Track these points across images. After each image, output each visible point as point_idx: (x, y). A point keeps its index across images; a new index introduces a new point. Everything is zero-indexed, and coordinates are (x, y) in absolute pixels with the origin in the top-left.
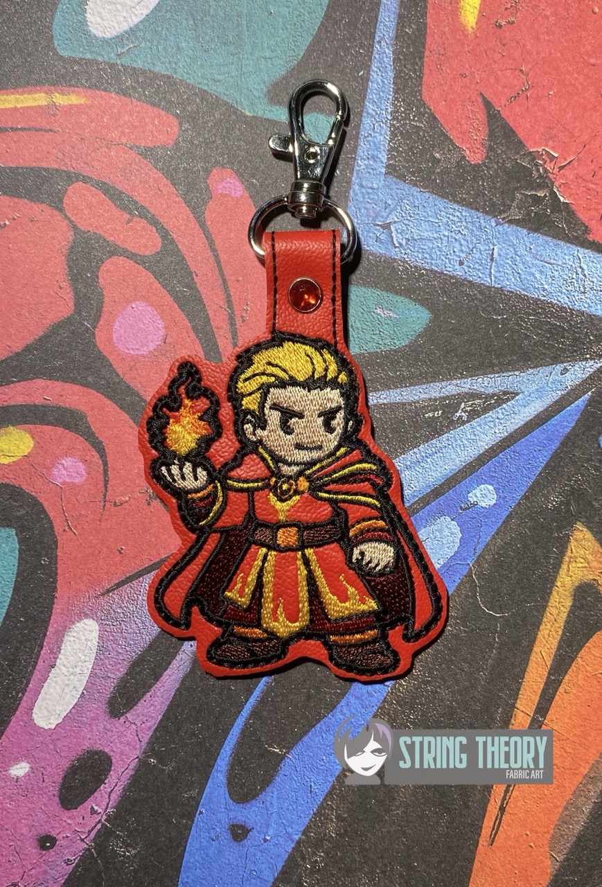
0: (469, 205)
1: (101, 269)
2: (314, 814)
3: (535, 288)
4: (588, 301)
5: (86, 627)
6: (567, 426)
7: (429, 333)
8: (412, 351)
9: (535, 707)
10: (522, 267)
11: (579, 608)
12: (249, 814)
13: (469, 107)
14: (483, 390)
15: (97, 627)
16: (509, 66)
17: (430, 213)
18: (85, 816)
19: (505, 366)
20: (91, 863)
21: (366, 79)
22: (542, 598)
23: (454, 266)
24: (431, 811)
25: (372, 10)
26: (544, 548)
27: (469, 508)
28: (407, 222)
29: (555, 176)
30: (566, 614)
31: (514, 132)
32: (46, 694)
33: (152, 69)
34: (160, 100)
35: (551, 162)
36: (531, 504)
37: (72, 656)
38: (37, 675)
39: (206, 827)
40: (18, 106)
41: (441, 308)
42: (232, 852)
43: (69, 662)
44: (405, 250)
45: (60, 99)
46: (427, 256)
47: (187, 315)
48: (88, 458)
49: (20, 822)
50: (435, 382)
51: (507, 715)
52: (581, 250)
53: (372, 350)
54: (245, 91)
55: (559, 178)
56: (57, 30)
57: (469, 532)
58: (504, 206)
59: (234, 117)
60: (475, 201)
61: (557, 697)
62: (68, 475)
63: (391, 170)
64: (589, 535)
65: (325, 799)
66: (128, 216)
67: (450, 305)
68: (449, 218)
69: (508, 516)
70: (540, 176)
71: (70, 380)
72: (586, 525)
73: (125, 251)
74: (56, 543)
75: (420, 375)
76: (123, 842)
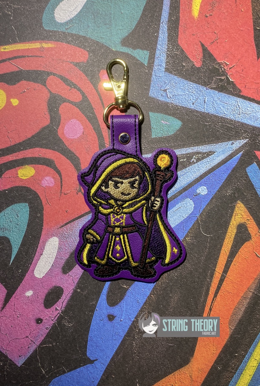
0: (196, 82)
1: (60, 107)
2: (139, 311)
3: (221, 113)
4: (241, 117)
5: (54, 240)
6: (234, 164)
7: (181, 130)
8: (175, 136)
9: (223, 270)
10: (216, 105)
11: (239, 233)
12: (115, 311)
13: (196, 46)
14: (202, 151)
15: (58, 240)
16: (210, 31)
17: (181, 85)
18: (53, 311)
19: (209, 142)
20: (55, 329)
21: (157, 37)
22: (225, 229)
23: (191, 105)
24: (184, 310)
25: (160, 11)
26: (226, 210)
27: (197, 195)
28: (173, 89)
29: (228, 71)
30: (234, 235)
31: (212, 55)
32: (39, 265)
33: (79, 34)
34: (82, 45)
35: (226, 66)
36: (221, 194)
37: (49, 251)
38: (36, 258)
39: (99, 316)
40: (30, 48)
41: (186, 120)
42: (108, 325)
43: (47, 253)
44: (172, 99)
45: (45, 45)
46: (180, 101)
47: (92, 124)
48: (55, 177)
49: (29, 313)
50: (184, 148)
51: (212, 274)
52: (238, 99)
53: (160, 136)
54: (113, 42)
55: (230, 72)
56: (44, 20)
57: (197, 204)
58: (209, 82)
59: (109, 51)
60: (198, 81)
61: (231, 266)
62: (47, 183)
63: (167, 70)
64: (242, 205)
65: (143, 305)
66: (70, 88)
67: (189, 119)
68: (188, 87)
69: (212, 198)
70: (222, 72)
71: (48, 148)
72: (241, 202)
73: (69, 100)
74: (43, 208)
75: (178, 145)
76: (68, 321)
